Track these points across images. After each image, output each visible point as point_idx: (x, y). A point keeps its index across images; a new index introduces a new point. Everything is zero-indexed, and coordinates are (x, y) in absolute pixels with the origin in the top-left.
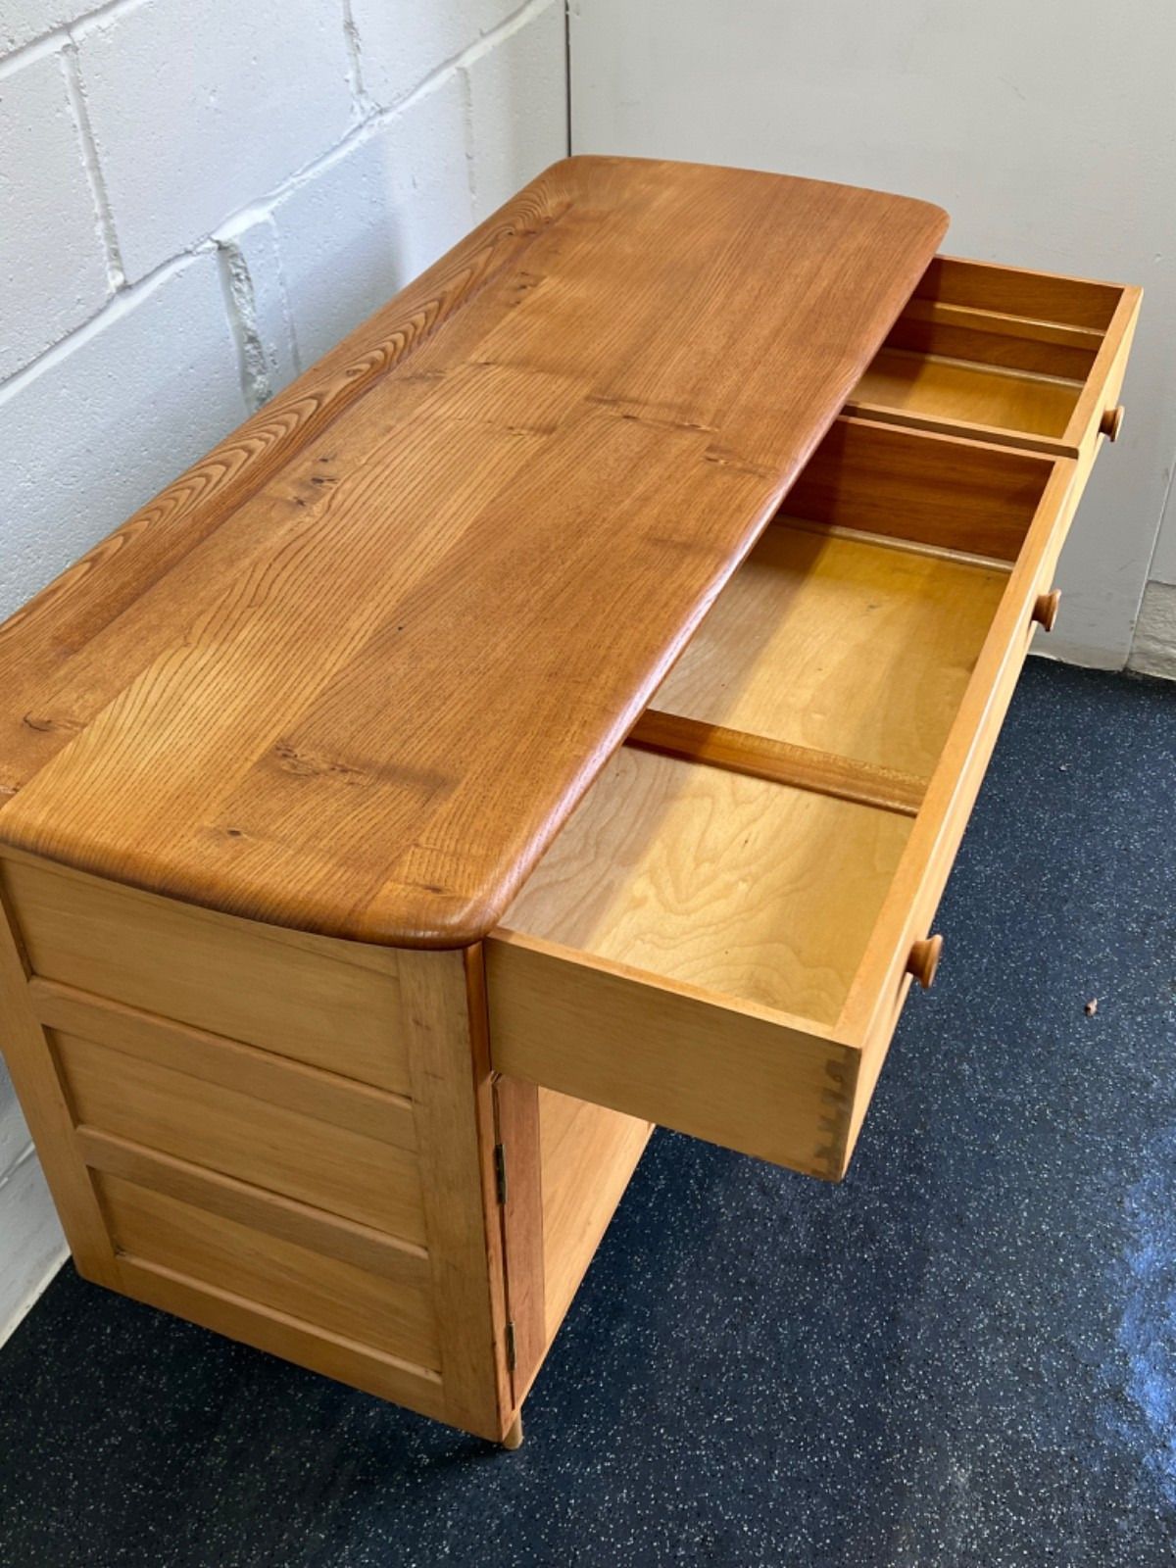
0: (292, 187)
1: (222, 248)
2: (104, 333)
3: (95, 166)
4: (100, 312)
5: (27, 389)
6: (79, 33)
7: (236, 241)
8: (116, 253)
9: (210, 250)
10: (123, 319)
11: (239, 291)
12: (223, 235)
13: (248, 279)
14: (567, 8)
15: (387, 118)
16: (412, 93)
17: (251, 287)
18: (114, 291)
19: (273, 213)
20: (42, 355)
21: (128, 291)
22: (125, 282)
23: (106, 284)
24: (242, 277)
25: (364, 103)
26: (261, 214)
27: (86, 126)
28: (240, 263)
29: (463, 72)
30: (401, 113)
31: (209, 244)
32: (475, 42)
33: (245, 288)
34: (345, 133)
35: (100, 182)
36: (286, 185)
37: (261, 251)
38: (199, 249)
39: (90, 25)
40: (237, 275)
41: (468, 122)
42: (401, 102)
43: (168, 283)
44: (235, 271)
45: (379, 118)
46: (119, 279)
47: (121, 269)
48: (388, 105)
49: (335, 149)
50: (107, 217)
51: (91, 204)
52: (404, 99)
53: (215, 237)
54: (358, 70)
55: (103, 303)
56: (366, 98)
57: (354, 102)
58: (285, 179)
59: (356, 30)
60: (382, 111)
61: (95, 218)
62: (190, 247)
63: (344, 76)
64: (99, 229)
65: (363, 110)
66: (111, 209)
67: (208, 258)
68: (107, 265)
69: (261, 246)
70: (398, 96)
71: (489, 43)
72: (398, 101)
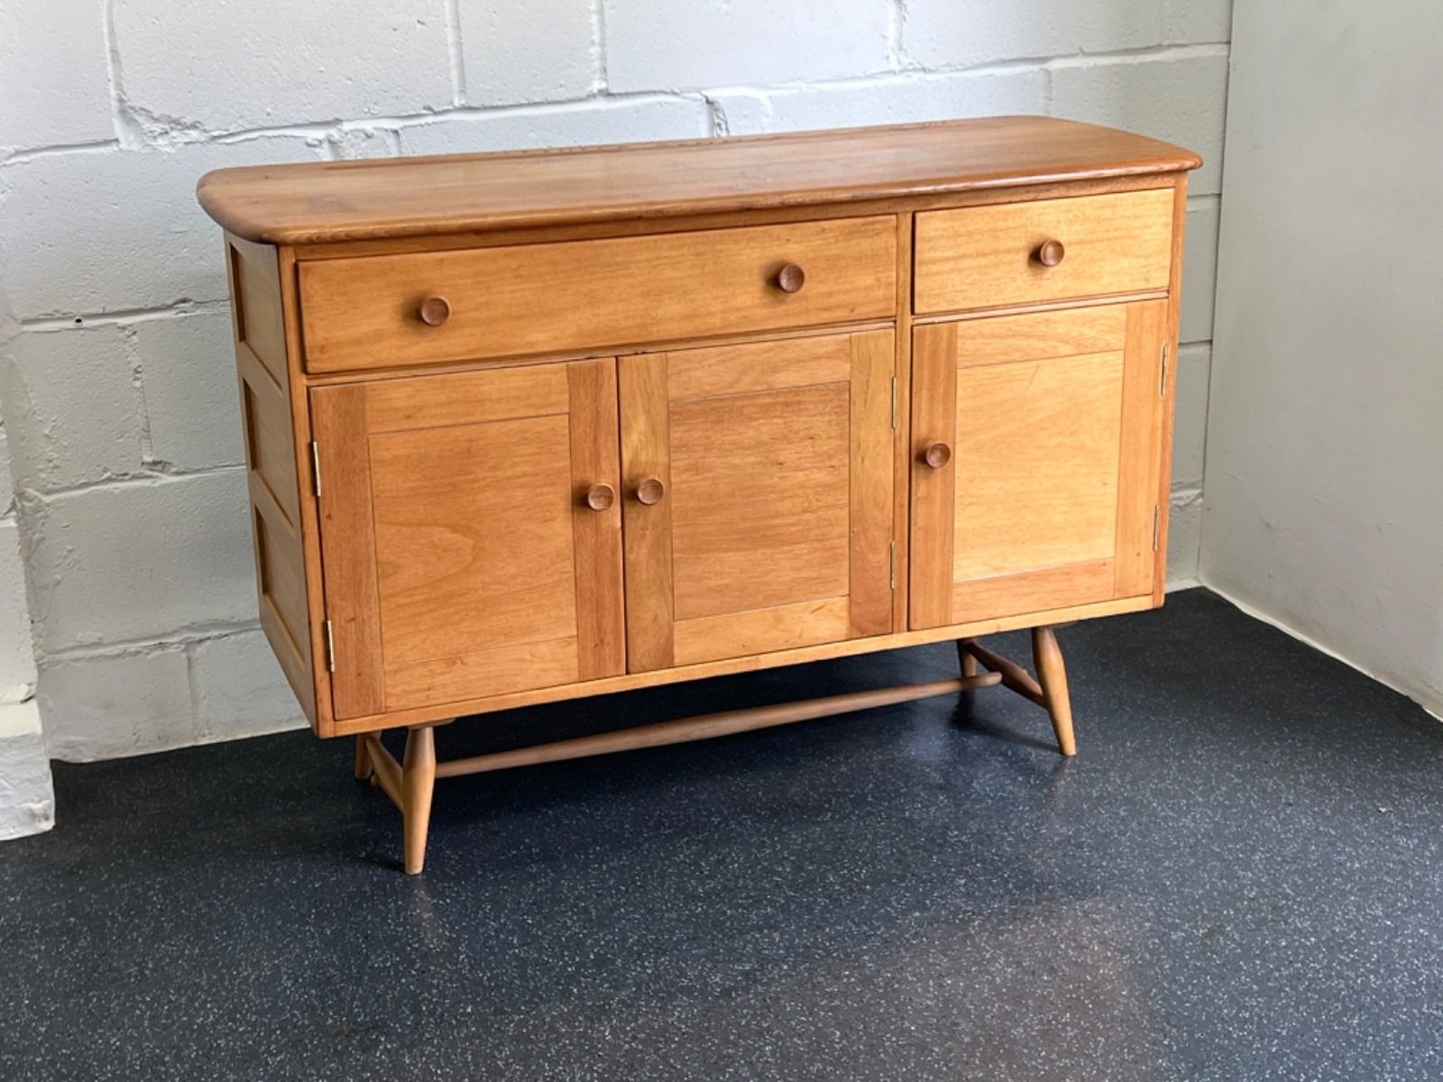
0: (800, 87)
1: (709, 101)
2: (578, 113)
3: (601, 12)
4: (581, 100)
5: (505, 119)
7: (720, 101)
8: (605, 70)
9: (696, 100)
10: (598, 112)
12: (711, 94)
14: (1229, 67)
15: (930, 77)
16: (966, 69)
18: (595, 91)
19: (770, 98)
20: (521, 106)
21: (611, 98)
22: (607, 89)
23: (589, 85)
24: (723, 127)
25: (902, 57)
26: (761, 95)
28: (721, 116)
29: (1047, 72)
30: (950, 78)
31: (698, 96)
32: (1071, 56)
34: (874, 71)
35: (602, 23)
36: (791, 84)
37: (745, 116)
38: (686, 95)
40: (719, 125)
42: (951, 71)
43: (649, 105)
44: (717, 121)
45: (921, 74)
46: (604, 85)
47: (606, 80)
48: (932, 68)
49: (859, 78)
50: (603, 45)
51: (592, 33)
52: (957, 70)
53: (704, 92)
54: (901, 34)
55: (583, 95)
56: (907, 55)
57: (891, 54)
58: (792, 80)
59: (905, 6)
60: (924, 70)
61: (593, 43)
62: (677, 91)
63: (885, 33)
64: (595, 50)
65: (899, 62)
66: (607, 42)
67: (695, 104)
68: (594, 73)
69: (745, 112)
70: (949, 65)
71: (1092, 61)
72: (947, 69)
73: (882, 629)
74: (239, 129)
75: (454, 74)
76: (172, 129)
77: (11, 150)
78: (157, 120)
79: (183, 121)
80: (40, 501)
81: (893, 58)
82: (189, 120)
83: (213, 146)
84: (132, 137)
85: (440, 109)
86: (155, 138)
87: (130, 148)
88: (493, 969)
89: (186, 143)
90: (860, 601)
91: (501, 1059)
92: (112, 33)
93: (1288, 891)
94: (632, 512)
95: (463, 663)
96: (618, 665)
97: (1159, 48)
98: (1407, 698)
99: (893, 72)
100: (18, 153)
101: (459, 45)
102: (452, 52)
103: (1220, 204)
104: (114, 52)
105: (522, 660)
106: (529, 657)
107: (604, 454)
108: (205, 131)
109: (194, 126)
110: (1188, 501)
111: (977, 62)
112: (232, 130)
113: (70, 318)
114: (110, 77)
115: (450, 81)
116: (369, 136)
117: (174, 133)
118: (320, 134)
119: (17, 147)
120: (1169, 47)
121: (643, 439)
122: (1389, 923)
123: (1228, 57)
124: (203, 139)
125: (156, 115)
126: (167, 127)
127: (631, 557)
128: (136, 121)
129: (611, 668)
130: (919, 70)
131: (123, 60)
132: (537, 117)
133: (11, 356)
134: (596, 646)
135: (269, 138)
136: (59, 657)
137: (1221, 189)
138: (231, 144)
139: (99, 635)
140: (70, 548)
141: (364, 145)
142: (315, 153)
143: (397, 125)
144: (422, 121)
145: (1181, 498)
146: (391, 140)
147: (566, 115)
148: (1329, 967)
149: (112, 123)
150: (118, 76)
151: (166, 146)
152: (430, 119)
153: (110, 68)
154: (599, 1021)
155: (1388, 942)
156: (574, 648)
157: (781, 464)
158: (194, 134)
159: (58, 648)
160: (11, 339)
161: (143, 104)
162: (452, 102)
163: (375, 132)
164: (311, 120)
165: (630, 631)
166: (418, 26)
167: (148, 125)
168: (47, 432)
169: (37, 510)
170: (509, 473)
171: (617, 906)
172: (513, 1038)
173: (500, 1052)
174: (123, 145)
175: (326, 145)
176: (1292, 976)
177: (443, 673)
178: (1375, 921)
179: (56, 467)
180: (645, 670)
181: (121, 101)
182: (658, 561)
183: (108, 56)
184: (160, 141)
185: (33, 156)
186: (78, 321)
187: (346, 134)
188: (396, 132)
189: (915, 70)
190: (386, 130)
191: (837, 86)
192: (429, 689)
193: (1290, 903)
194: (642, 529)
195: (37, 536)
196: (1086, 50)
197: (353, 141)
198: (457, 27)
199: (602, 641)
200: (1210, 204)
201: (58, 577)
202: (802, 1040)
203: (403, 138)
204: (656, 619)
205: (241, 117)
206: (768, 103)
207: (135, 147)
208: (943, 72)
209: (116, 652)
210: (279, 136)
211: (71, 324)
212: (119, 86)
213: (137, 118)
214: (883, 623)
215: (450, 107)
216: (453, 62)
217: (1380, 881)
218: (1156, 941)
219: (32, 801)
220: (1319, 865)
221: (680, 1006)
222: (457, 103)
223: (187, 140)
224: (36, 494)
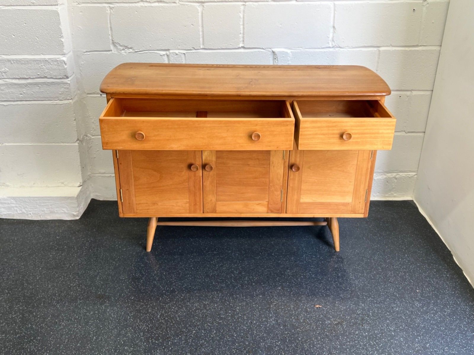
0: (301, 50)
1: (273, 52)
2: (235, 52)
3: (243, 25)
4: (236, 49)
5: (215, 52)
6: (247, 3)
7: (276, 52)
8: (243, 41)
9: (269, 51)
10: (241, 52)
11: (275, 62)
12: (274, 50)
13: (278, 60)
14: (440, 53)
15: (341, 50)
17: (278, 62)
18: (240, 47)
19: (291, 52)
20: (219, 49)
21: (245, 49)
23: (239, 45)
26: (289, 51)
27: (244, 18)
29: (379, 51)
30: (348, 50)
31: (270, 50)
32: (388, 46)
33: (277, 61)
34: (324, 47)
35: (244, 28)
38: (267, 49)
39: (251, 3)
40: (276, 58)
41: (378, 62)
42: (348, 48)
43: (255, 52)
44: (275, 57)
45: (339, 49)
46: (243, 45)
47: (244, 44)
48: (342, 47)
49: (319, 48)
50: (243, 34)
51: (240, 31)
52: (350, 48)
53: (272, 49)
54: (333, 37)
55: (237, 47)
56: (335, 43)
57: (330, 42)
58: (299, 48)
59: (336, 29)
60: (340, 47)
61: (241, 33)
62: (264, 48)
63: (328, 36)
64: (241, 35)
65: (332, 44)
66: (245, 33)
67: (269, 52)
68: (240, 42)
69: (283, 56)
70: (348, 46)
71: (394, 48)
72: (347, 47)
73: (278, 212)
74: (143, 50)
75: (201, 39)
76: (126, 49)
77: (85, 51)
78: (121, 46)
79: (128, 47)
80: (91, 137)
81: (330, 43)
82: (130, 46)
83: (136, 54)
84: (115, 50)
85: (197, 48)
86: (121, 51)
87: (115, 53)
88: (146, 286)
89: (129, 53)
90: (271, 203)
91: (130, 316)
92: (110, 23)
93: (371, 314)
94: (205, 173)
95: (157, 204)
96: (200, 210)
97: (417, 46)
98: (450, 252)
99: (330, 47)
100: (86, 52)
101: (203, 31)
102: (201, 33)
103: (432, 93)
104: (111, 27)
105: (173, 206)
106: (175, 205)
107: (197, 156)
108: (134, 50)
109: (131, 48)
110: (412, 176)
111: (357, 46)
112: (141, 50)
113: (99, 94)
114: (110, 34)
115: (200, 41)
116: (177, 54)
117: (126, 50)
118: (164, 53)
119: (86, 50)
120: (421, 46)
121: (209, 154)
122: (393, 333)
123: (440, 50)
124: (133, 52)
125: (121, 44)
126: (124, 48)
127: (204, 184)
128: (116, 46)
129: (198, 211)
130: (338, 47)
131: (113, 30)
132: (223, 53)
133: (84, 102)
134: (194, 205)
135: (150, 53)
136: (95, 175)
137: (433, 89)
138: (141, 54)
139: (105, 171)
140: (98, 149)
141: (175, 56)
142: (163, 58)
143: (185, 52)
144: (192, 51)
145: (410, 175)
146: (183, 56)
147: (231, 52)
148: (365, 345)
149: (110, 46)
150: (112, 34)
151: (124, 53)
152: (194, 51)
153: (110, 32)
154: (160, 311)
155: (389, 340)
156: (188, 205)
157: (249, 165)
158: (131, 50)
159: (95, 173)
160: (84, 98)
161: (118, 41)
162: (200, 47)
163: (178, 53)
164: (162, 49)
165: (204, 202)
166: (192, 26)
167: (119, 47)
168: (93, 121)
169: (90, 139)
170: (170, 158)
171: (188, 274)
172: (137, 310)
173: (131, 313)
174: (113, 52)
175: (166, 56)
176: (352, 345)
177: (152, 206)
178: (389, 331)
179: (95, 130)
180: (208, 212)
181: (113, 40)
182: (212, 186)
183: (109, 29)
184: (123, 51)
185: (90, 53)
186: (101, 95)
187: (171, 53)
188: (184, 54)
189: (337, 47)
190: (182, 53)
191: (312, 50)
192: (148, 209)
193: (368, 319)
194: (208, 177)
195: (90, 146)
196: (393, 45)
197: (172, 55)
198: (203, 27)
199: (196, 204)
200: (429, 93)
201: (95, 156)
202: (204, 331)
203: (186, 55)
204: (211, 200)
205: (143, 47)
206: (291, 54)
207: (116, 52)
208: (346, 48)
209: (109, 176)
210: (153, 53)
211: (99, 95)
212: (112, 36)
213: (117, 45)
214: (278, 210)
215: (200, 48)
216: (201, 36)
217: (401, 317)
218: (321, 322)
219: (74, 212)
220: (386, 307)
221: (182, 311)
222: (202, 47)
223: (129, 52)
224: (90, 136)
